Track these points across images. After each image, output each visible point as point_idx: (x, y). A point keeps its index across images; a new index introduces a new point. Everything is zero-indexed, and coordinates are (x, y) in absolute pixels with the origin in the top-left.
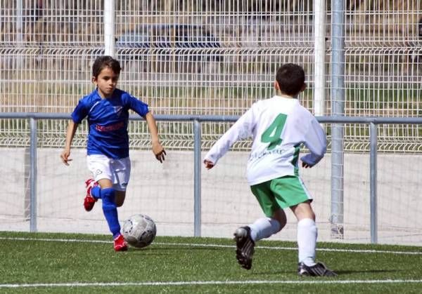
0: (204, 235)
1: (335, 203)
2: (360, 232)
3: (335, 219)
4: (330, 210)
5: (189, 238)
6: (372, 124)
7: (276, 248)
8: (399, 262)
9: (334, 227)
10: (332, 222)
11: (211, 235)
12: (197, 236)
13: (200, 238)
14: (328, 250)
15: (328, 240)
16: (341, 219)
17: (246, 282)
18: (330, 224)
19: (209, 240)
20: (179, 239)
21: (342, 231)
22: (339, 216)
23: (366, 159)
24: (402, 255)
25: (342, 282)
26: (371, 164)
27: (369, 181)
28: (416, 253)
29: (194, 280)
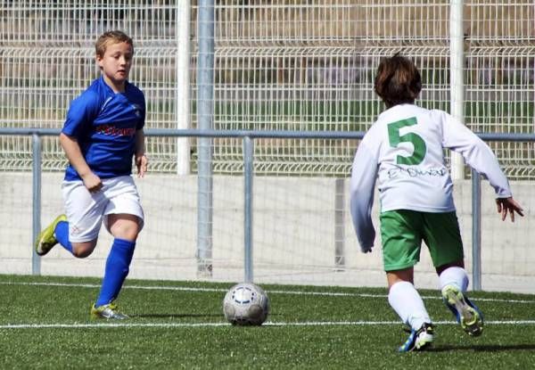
0: (44, 272)
1: (201, 238)
2: (231, 269)
3: (202, 254)
4: (196, 244)
5: (26, 276)
6: (248, 139)
7: (132, 287)
8: (279, 302)
9: (201, 264)
10: (198, 257)
11: (53, 273)
12: (36, 273)
13: (40, 276)
14: (194, 289)
15: (194, 278)
16: (209, 255)
17: (98, 325)
18: (195, 260)
19: (50, 278)
20: (14, 277)
21: (210, 268)
22: (207, 252)
23: (239, 182)
24: (283, 295)
25: (213, 324)
26: (246, 189)
27: (243, 208)
28: (299, 293)
29: (35, 323)
